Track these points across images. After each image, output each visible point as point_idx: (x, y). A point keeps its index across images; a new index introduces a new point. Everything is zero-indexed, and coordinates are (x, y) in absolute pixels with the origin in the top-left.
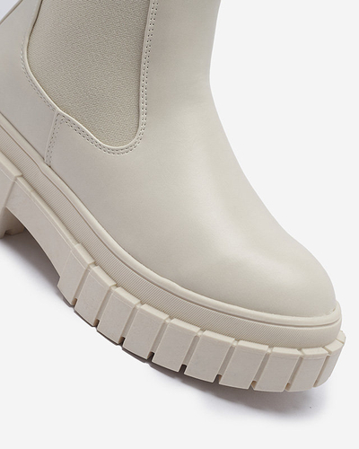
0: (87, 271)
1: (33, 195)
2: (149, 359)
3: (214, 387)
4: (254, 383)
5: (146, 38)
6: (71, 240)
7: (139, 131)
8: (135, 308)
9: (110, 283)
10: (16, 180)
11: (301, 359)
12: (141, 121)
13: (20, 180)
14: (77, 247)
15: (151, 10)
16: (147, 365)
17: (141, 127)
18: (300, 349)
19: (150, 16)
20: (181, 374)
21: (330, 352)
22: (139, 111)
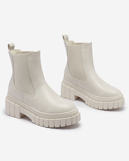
0: (35, 117)
2: (49, 127)
3: (60, 128)
6: (31, 113)
7: (35, 92)
8: (44, 120)
9: (39, 117)
11: (72, 118)
13: (20, 107)
16: (49, 128)
20: (54, 128)
22: (34, 89)
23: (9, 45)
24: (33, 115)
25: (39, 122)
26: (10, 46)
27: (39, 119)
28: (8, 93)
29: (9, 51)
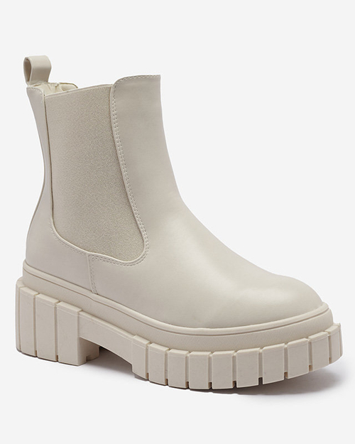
0: (147, 350)
1: (94, 318)
4: (286, 374)
5: (126, 182)
6: (130, 336)
7: (145, 244)
8: (186, 357)
9: (165, 349)
10: (79, 314)
12: (144, 237)
13: (81, 313)
14: (135, 337)
15: (121, 163)
17: (145, 240)
18: (307, 338)
19: (122, 167)
21: (329, 333)
22: (140, 231)
23: (27, 65)
24: (141, 344)
25: (166, 370)
26: (33, 66)
27: (166, 355)
28: (25, 261)
29: (27, 86)
